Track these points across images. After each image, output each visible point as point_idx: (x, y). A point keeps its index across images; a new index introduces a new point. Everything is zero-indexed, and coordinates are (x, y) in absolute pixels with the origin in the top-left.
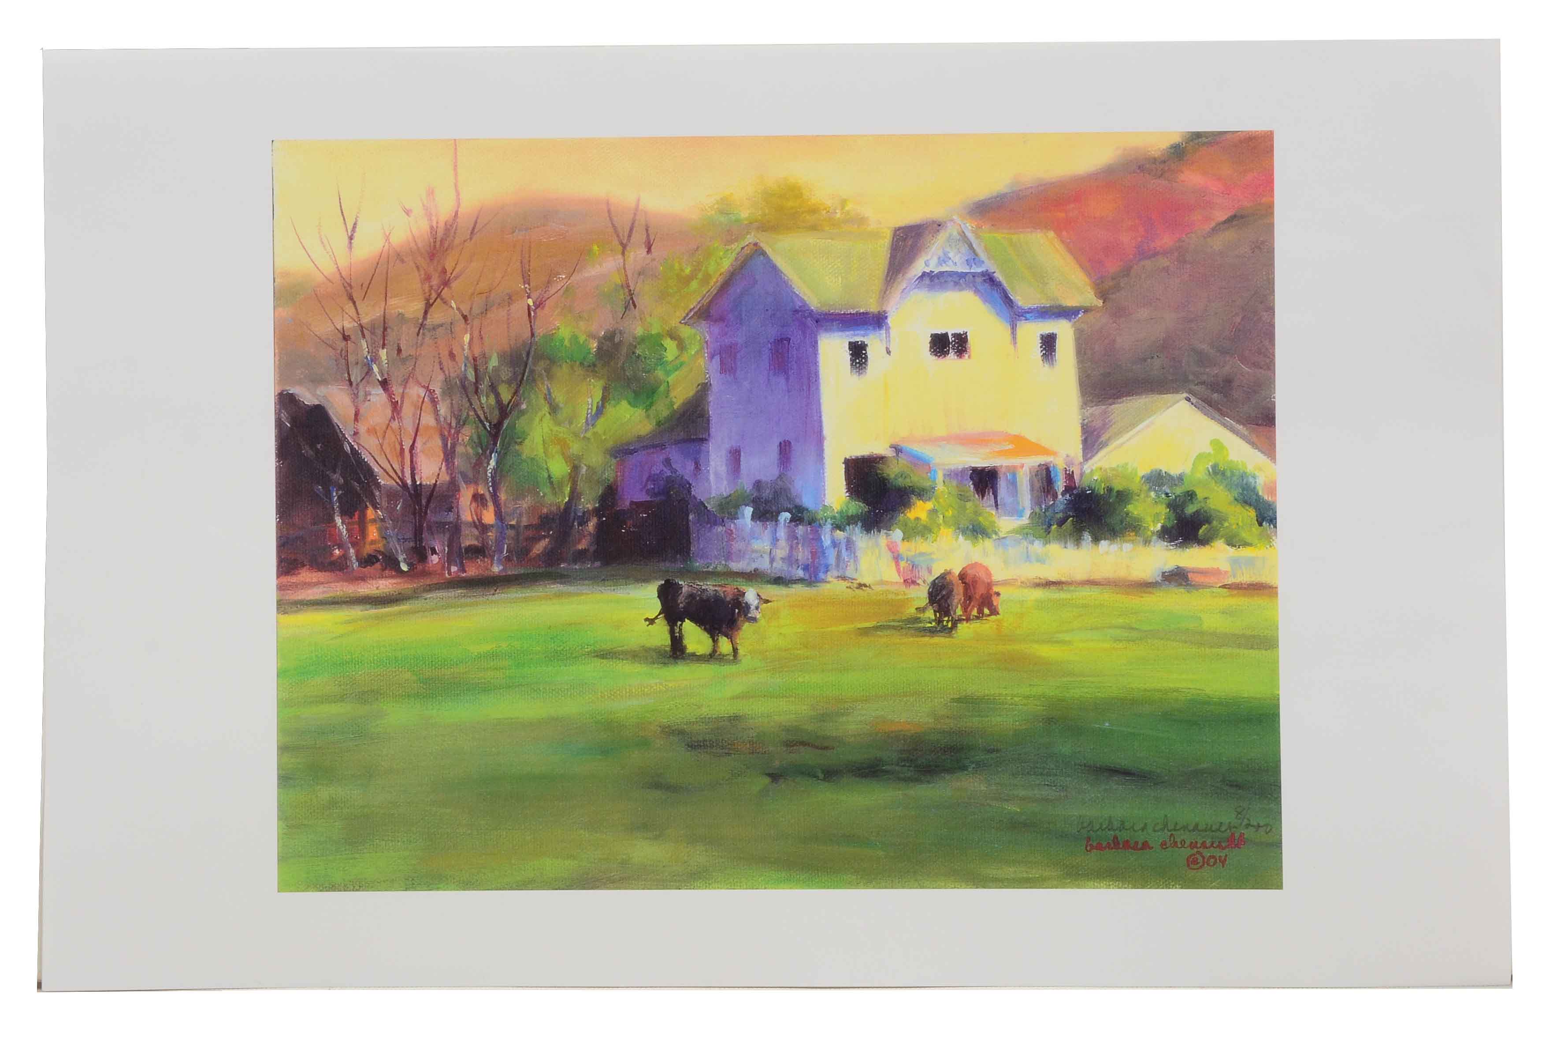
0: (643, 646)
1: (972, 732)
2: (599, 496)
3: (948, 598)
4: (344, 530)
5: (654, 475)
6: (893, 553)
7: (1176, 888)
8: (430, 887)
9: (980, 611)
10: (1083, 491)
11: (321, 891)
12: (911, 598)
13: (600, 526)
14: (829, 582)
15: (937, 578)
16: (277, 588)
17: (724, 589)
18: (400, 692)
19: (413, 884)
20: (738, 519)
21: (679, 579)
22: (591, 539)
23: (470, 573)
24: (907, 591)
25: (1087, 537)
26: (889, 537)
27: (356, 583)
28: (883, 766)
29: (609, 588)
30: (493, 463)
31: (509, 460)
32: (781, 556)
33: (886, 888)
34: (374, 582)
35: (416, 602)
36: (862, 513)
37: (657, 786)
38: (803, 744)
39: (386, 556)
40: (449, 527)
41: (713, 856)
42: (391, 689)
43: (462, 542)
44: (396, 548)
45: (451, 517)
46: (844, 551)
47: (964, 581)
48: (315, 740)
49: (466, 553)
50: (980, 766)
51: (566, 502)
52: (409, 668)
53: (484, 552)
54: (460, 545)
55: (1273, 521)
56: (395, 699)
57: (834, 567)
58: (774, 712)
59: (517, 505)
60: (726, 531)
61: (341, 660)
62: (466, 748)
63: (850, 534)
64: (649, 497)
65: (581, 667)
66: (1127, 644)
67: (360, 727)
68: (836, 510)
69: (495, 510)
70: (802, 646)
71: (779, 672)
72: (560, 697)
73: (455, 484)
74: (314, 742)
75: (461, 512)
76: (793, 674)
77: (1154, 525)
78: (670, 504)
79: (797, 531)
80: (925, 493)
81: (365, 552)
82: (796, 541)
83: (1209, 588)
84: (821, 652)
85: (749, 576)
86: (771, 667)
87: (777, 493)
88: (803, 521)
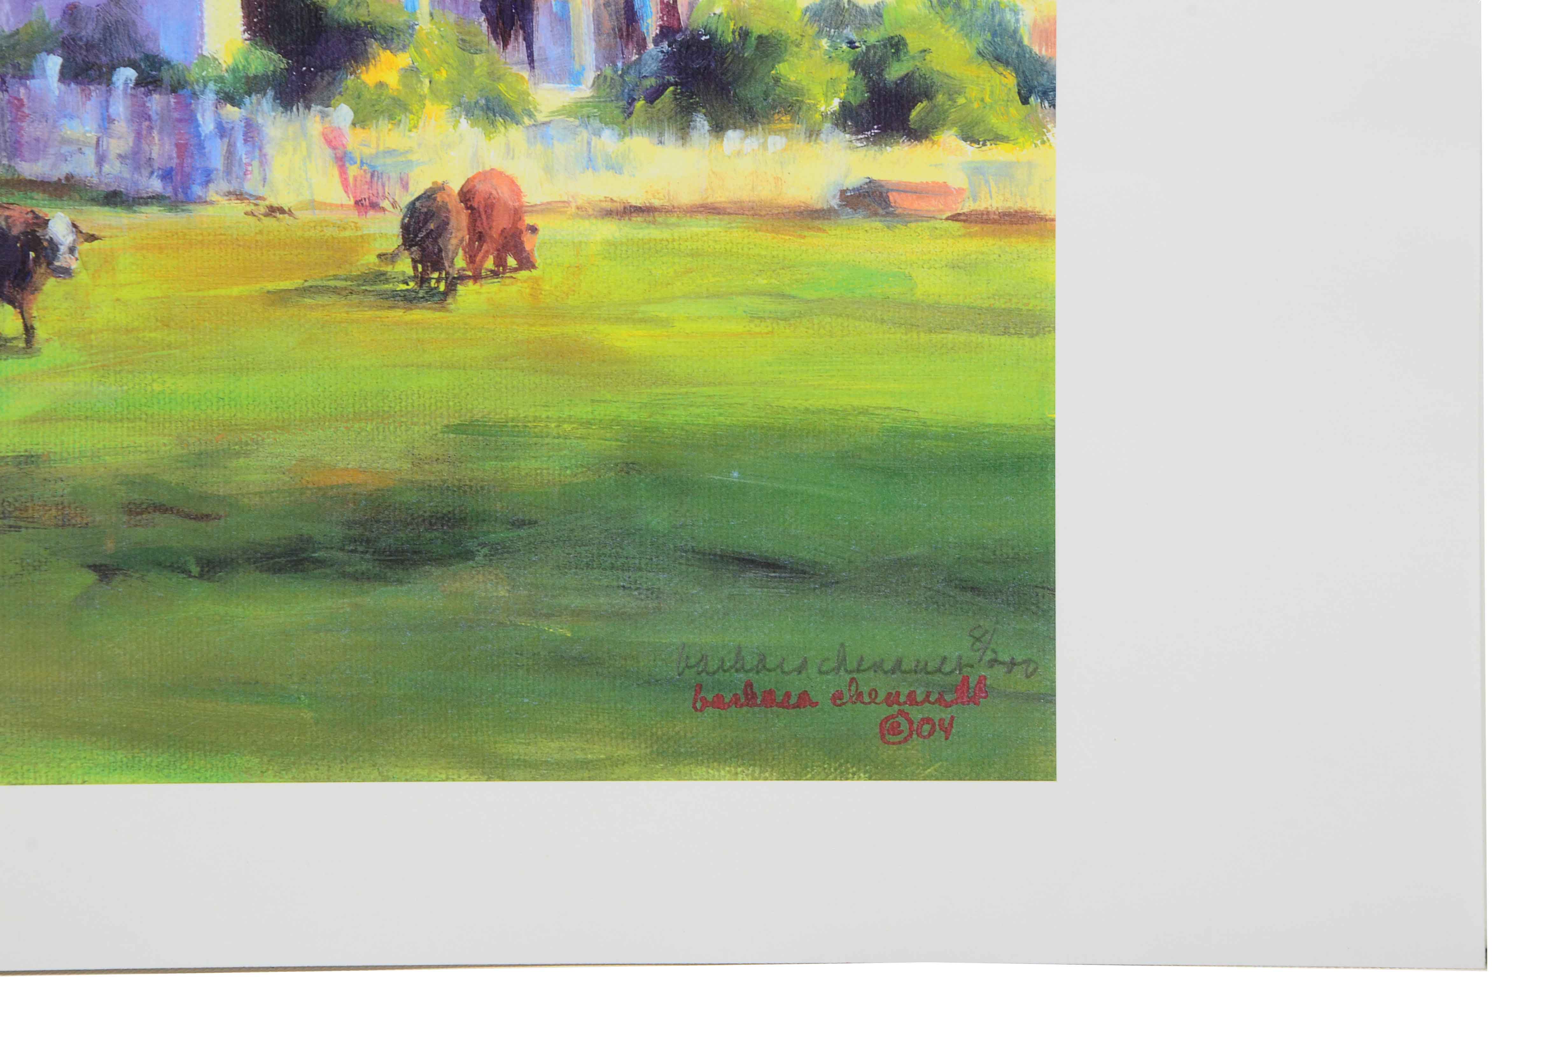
1: (482, 488)
3: (440, 235)
6: (334, 148)
7: (859, 778)
9: (500, 262)
10: (695, 37)
12: (369, 235)
14: (212, 203)
15: (418, 199)
17: (7, 213)
20: (33, 77)
24: (361, 221)
25: (701, 122)
26: (326, 119)
28: (314, 552)
32: (118, 152)
33: (316, 780)
36: (274, 72)
38: (162, 509)
46: (240, 143)
47: (469, 204)
50: (498, 551)
55: (1048, 94)
57: (221, 174)
58: (104, 448)
60: (9, 102)
63: (252, 113)
66: (774, 325)
68: (224, 66)
70: (159, 324)
71: (116, 372)
76: (142, 376)
77: (826, 101)
79: (148, 104)
80: (395, 37)
82: (147, 123)
83: (927, 221)
84: (196, 336)
85: (56, 190)
86: (99, 364)
87: (110, 32)
88: (161, 86)
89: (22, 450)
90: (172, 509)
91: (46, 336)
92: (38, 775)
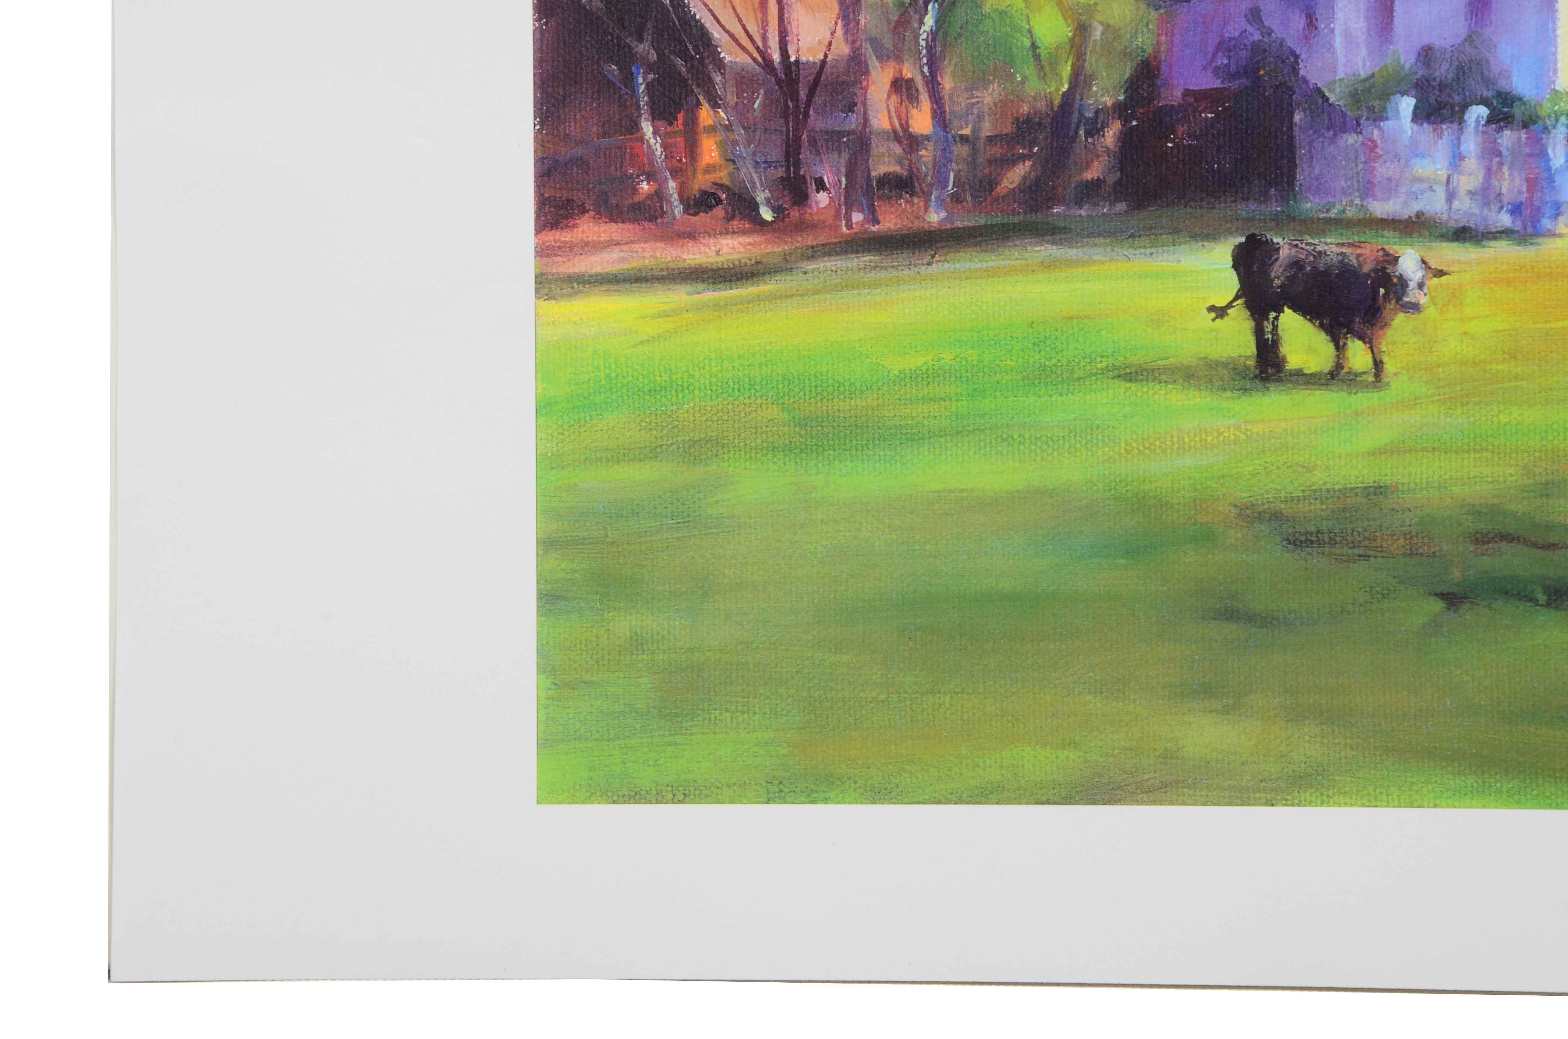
0: (1205, 358)
2: (1126, 82)
4: (658, 145)
5: (1230, 39)
8: (811, 796)
11: (614, 802)
13: (1126, 138)
14: (1560, 236)
16: (536, 252)
17: (1358, 251)
18: (759, 441)
19: (781, 791)
20: (1387, 119)
21: (1272, 233)
22: (1109, 162)
23: (887, 224)
27: (680, 244)
29: (1142, 250)
30: (929, 21)
31: (960, 15)
32: (1468, 188)
34: (712, 241)
35: (789, 278)
37: (1230, 615)
38: (1508, 538)
39: (734, 194)
40: (849, 140)
41: (1335, 745)
42: (743, 436)
43: (871, 167)
44: (752, 177)
45: (853, 122)
48: (605, 529)
49: (878, 190)
51: (1064, 93)
52: (775, 398)
53: (913, 187)
54: (869, 174)
56: (748, 456)
58: (1451, 479)
59: (974, 100)
60: (1363, 144)
61: (652, 385)
62: (877, 544)
64: (1219, 81)
65: (1088, 397)
67: (686, 507)
69: (932, 109)
70: (1506, 356)
71: (1462, 404)
72: (1050, 451)
73: (861, 60)
74: (603, 532)
75: (870, 113)
76: (1489, 408)
78: (1259, 94)
79: (1499, 141)
81: (696, 187)
82: (1498, 159)
84: (1543, 368)
85: (1406, 227)
86: (1446, 396)
87: (1462, 71)
88: (1512, 122)
89: (1371, 481)
90: (1518, 538)
91: (1395, 370)
92: (1390, 797)
